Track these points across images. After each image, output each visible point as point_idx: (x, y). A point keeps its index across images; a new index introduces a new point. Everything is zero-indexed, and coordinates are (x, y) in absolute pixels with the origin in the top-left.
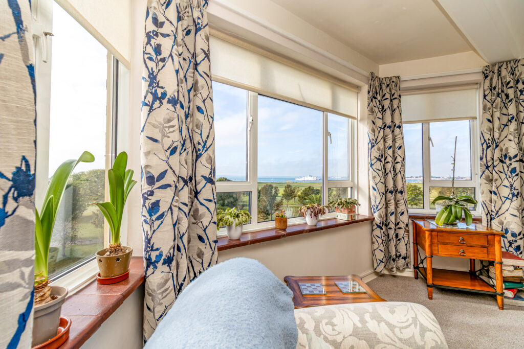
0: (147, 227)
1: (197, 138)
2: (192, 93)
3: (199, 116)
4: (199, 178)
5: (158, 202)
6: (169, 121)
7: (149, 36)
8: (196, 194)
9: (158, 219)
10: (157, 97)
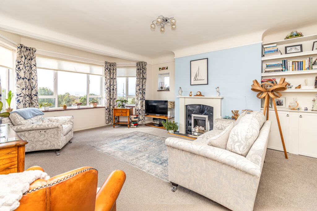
0: (17, 104)
1: (32, 85)
2: (31, 74)
3: (32, 80)
4: (32, 95)
5: (19, 100)
6: (22, 83)
7: (17, 66)
8: (32, 98)
9: (19, 103)
10: (19, 78)
